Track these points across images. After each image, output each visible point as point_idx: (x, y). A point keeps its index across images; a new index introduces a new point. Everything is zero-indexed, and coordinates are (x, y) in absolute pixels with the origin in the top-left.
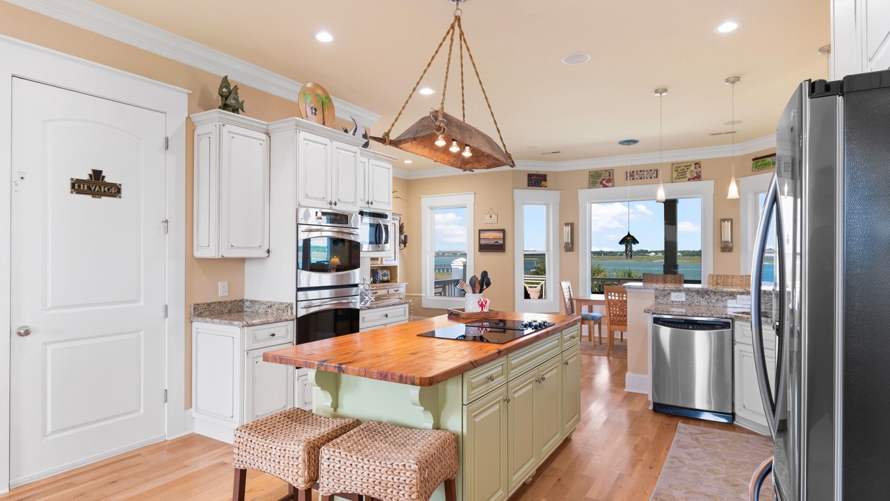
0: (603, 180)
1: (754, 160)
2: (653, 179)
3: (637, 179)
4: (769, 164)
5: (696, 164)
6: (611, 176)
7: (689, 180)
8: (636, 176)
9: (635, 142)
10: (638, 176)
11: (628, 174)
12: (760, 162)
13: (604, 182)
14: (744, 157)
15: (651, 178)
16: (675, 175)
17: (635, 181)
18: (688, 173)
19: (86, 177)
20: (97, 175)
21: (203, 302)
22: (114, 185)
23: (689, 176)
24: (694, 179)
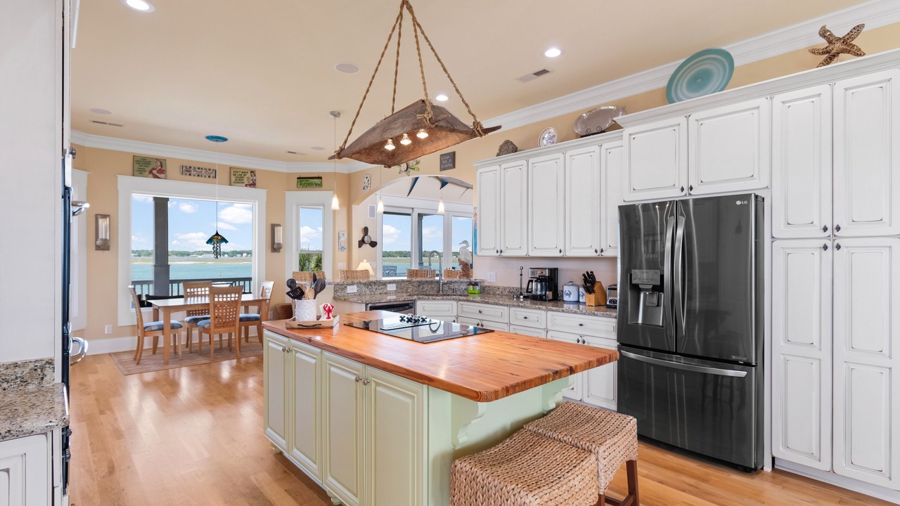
0: (153, 169)
1: (298, 178)
2: (211, 179)
3: (194, 175)
4: (312, 184)
5: (251, 172)
6: (164, 166)
7: (246, 185)
8: (193, 173)
9: (225, 140)
10: (195, 173)
11: (184, 168)
12: (304, 181)
13: (155, 172)
14: (289, 175)
15: (209, 177)
16: (233, 179)
17: (192, 177)
18: (245, 179)
23: (246, 182)
24: (250, 185)
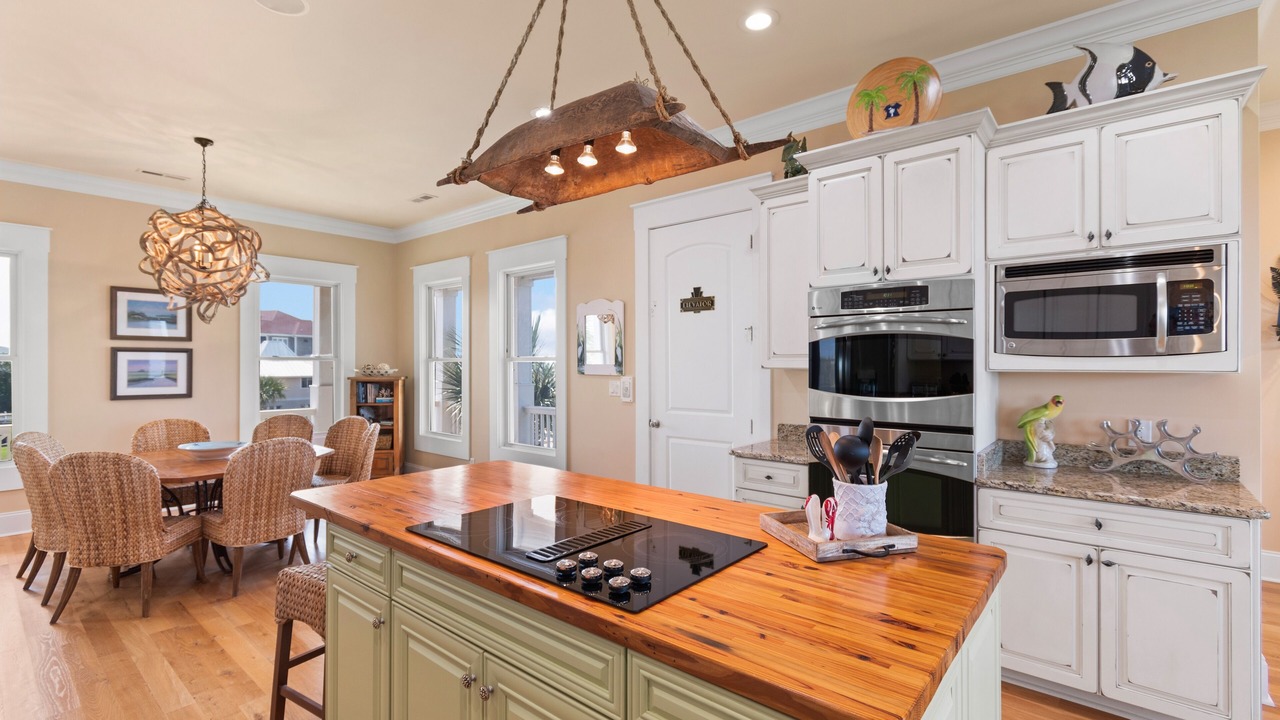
19: (690, 296)
20: (697, 291)
21: (790, 423)
22: (709, 298)
